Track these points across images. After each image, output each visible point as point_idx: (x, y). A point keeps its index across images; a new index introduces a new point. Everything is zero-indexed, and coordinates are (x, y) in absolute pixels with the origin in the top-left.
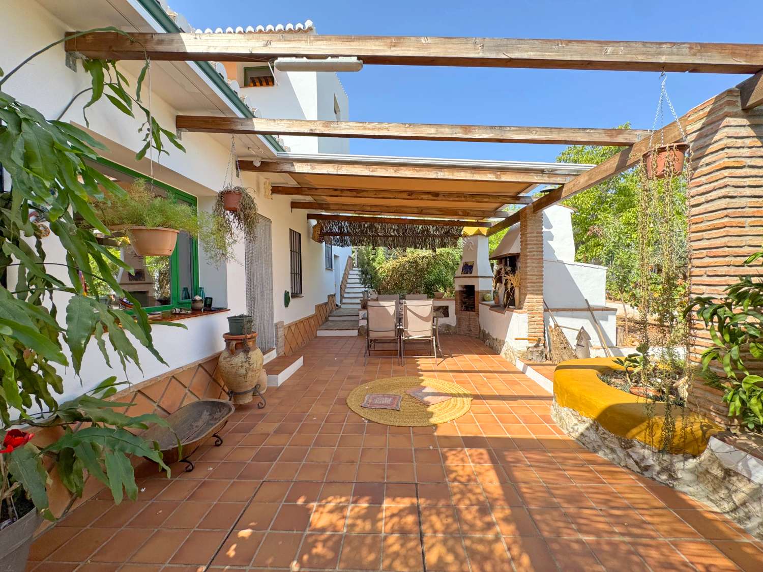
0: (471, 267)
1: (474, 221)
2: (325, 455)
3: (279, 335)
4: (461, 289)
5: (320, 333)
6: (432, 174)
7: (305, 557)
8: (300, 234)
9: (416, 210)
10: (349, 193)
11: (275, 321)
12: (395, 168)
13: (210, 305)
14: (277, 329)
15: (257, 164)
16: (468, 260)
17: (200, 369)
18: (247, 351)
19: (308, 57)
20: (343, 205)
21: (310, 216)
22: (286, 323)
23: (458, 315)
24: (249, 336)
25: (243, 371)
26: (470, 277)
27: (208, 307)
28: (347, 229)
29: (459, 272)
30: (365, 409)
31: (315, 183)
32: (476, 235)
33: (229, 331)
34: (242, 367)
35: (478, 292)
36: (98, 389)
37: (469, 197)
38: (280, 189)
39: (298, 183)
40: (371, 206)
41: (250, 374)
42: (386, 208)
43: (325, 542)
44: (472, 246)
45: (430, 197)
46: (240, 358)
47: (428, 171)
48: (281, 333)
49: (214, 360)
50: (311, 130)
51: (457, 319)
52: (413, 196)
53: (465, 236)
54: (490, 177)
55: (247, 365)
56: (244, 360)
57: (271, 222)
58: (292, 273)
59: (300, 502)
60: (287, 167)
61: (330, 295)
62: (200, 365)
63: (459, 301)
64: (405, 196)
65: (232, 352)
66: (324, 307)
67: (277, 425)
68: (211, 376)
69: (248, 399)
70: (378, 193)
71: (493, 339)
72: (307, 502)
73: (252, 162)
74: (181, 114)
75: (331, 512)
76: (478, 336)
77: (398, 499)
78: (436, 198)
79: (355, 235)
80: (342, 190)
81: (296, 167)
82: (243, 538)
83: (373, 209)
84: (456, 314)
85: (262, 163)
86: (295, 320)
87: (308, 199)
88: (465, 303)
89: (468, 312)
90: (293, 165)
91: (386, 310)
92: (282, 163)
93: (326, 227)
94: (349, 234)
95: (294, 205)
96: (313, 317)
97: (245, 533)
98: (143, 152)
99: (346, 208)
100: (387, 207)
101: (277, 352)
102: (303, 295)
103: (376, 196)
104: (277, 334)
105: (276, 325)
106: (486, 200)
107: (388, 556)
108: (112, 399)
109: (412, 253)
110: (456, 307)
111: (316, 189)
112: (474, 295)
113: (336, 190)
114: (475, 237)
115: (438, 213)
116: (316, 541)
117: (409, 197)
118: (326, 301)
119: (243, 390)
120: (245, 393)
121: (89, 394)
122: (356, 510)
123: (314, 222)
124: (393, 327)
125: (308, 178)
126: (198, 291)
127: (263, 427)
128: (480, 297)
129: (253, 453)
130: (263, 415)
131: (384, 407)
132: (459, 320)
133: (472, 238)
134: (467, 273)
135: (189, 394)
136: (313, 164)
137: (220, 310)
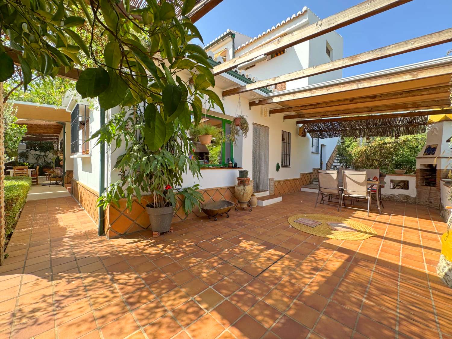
0: (434, 149)
1: (439, 109)
2: (261, 231)
3: (271, 185)
4: (423, 168)
5: (303, 189)
6: (354, 87)
7: (231, 250)
8: (290, 133)
9: (366, 109)
10: (310, 107)
11: (269, 177)
12: (327, 88)
13: (236, 166)
14: (270, 181)
15: (257, 102)
16: (432, 143)
17: (228, 190)
18: (244, 185)
19: (247, 61)
20: (313, 113)
21: (298, 122)
22: (276, 179)
23: (419, 189)
24: (245, 179)
25: (242, 193)
26: (431, 158)
27: (235, 166)
28: (323, 127)
29: (421, 154)
30: (295, 223)
31: (291, 105)
32: (442, 121)
33: (239, 177)
34: (242, 191)
35: (440, 170)
36: (194, 186)
37: (406, 94)
38: (274, 111)
39: (283, 106)
40: (331, 112)
41: (245, 195)
42: (342, 112)
43: (239, 249)
44: (437, 131)
45: (368, 100)
46: (241, 187)
47: (351, 85)
48: (272, 183)
49: (233, 188)
50: (268, 84)
51: (417, 191)
52: (355, 101)
53: (430, 123)
54: (407, 77)
55: (243, 191)
56: (243, 188)
57: (269, 128)
58: (282, 154)
59: (241, 238)
60: (269, 101)
61: (315, 169)
62: (228, 188)
63: (420, 178)
64: (348, 102)
65: (239, 184)
66: (308, 175)
67: (251, 218)
68: (233, 194)
69: (245, 206)
70: (328, 104)
71: (445, 210)
72: (242, 239)
73: (255, 102)
74: (225, 90)
75: (248, 244)
76: (438, 208)
77: (277, 251)
78: (373, 100)
79: (329, 131)
80: (306, 106)
81: (273, 100)
82: (218, 239)
83: (333, 113)
84: (417, 187)
85: (259, 101)
86: (284, 179)
87: (293, 113)
88: (427, 179)
89: (429, 187)
90: (272, 99)
91: (331, 175)
92: (267, 99)
93: (310, 128)
94: (325, 130)
95: (286, 117)
96: (298, 179)
97: (219, 239)
98: (209, 109)
99: (314, 115)
100: (343, 110)
101: (270, 192)
102: (290, 166)
103: (327, 106)
104: (270, 184)
105: (270, 179)
106: (425, 93)
107: (257, 261)
108: (197, 191)
109: (377, 140)
110: (417, 182)
111: (291, 108)
112: (436, 173)
113: (302, 106)
114: (441, 123)
115: (387, 109)
116: (237, 248)
117: (351, 103)
118: (312, 172)
119: (243, 201)
120: (244, 203)
121: (191, 187)
122: (258, 247)
123: (301, 125)
124: (336, 187)
125: (285, 103)
126: (232, 160)
127: (246, 217)
128: (442, 175)
129: (237, 222)
130: (249, 213)
131: (305, 224)
132: (419, 193)
133: (437, 124)
134: (429, 154)
135: (223, 198)
136: (281, 97)
137: (239, 168)
